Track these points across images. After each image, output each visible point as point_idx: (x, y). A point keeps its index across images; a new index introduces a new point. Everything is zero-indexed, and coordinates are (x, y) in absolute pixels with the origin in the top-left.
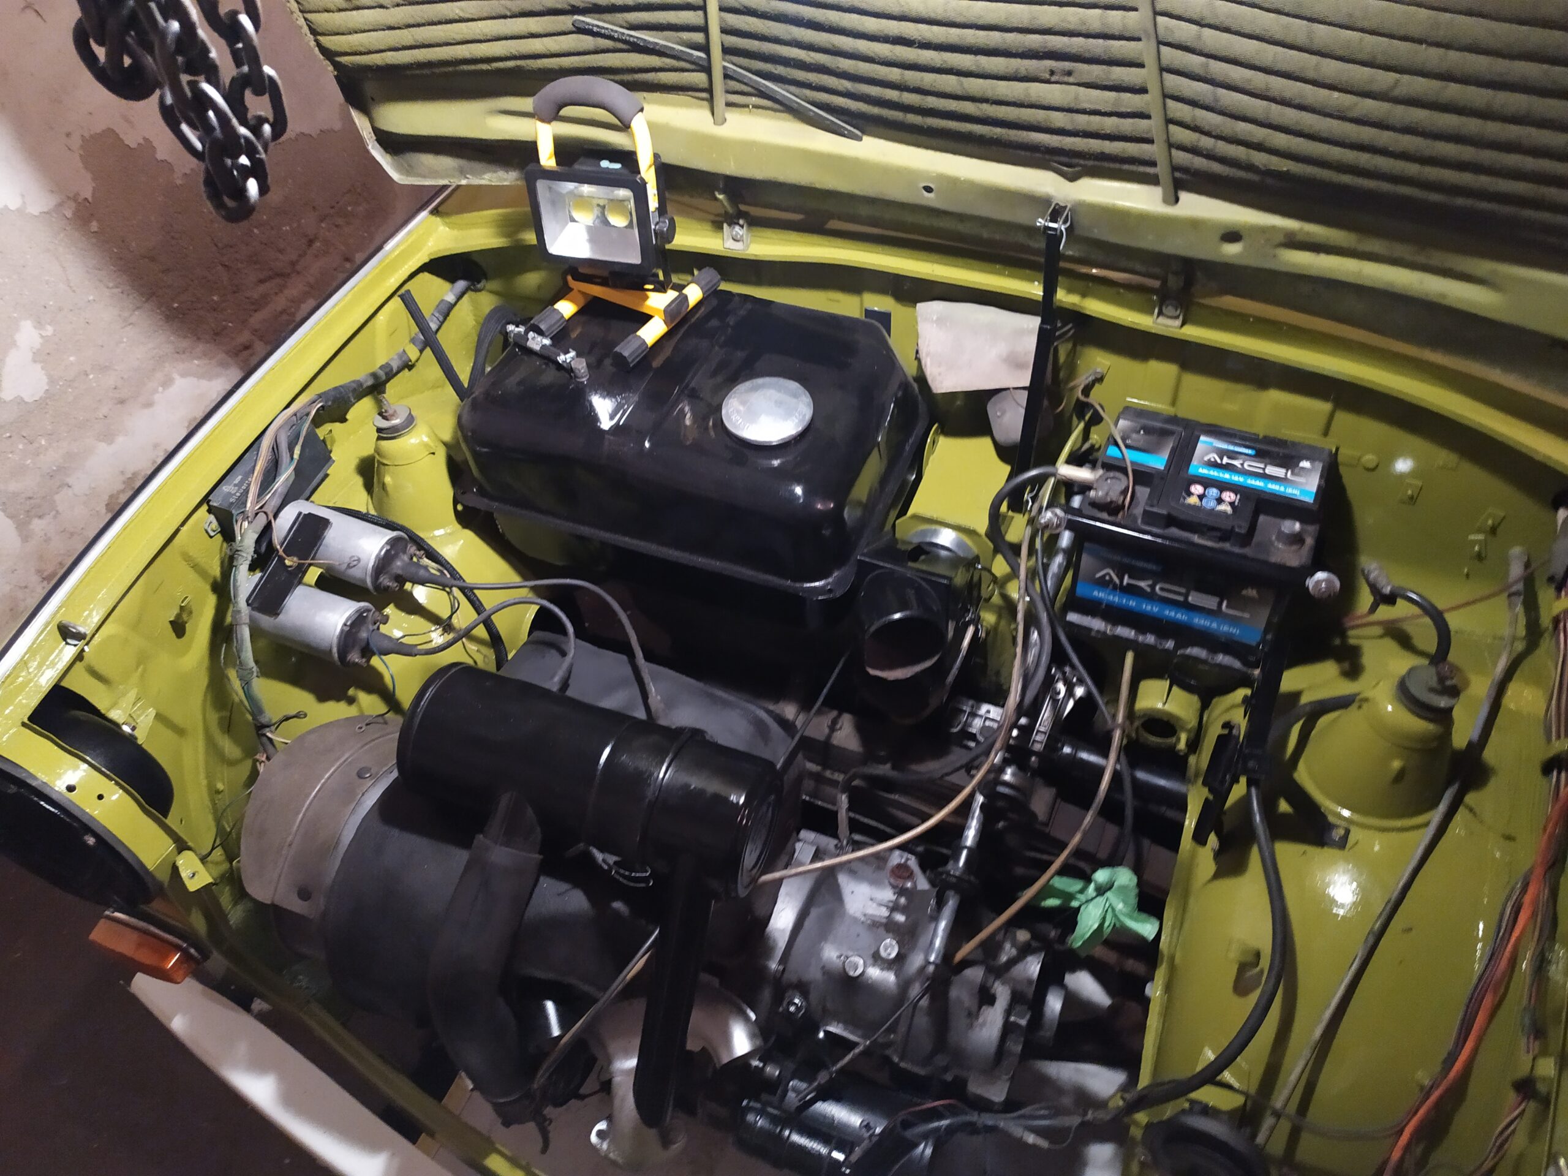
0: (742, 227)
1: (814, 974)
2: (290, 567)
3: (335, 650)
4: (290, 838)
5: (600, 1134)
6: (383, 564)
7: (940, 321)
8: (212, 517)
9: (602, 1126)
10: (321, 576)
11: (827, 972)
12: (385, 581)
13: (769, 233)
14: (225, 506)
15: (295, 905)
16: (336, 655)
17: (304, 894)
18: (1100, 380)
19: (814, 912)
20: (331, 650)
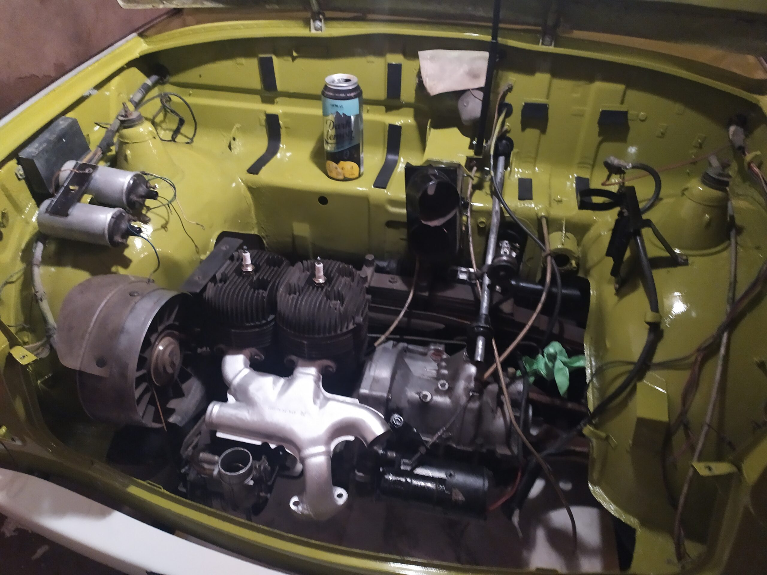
0: (320, 20)
1: (404, 404)
2: (73, 190)
3: (106, 232)
4: (90, 330)
5: (295, 504)
6: (132, 189)
7: (432, 59)
8: (20, 167)
9: (295, 499)
10: (92, 199)
11: (411, 403)
12: (134, 198)
13: (335, 23)
14: (30, 157)
15: (95, 370)
16: (107, 237)
17: (101, 362)
18: (510, 89)
19: (399, 372)
20: (104, 233)
